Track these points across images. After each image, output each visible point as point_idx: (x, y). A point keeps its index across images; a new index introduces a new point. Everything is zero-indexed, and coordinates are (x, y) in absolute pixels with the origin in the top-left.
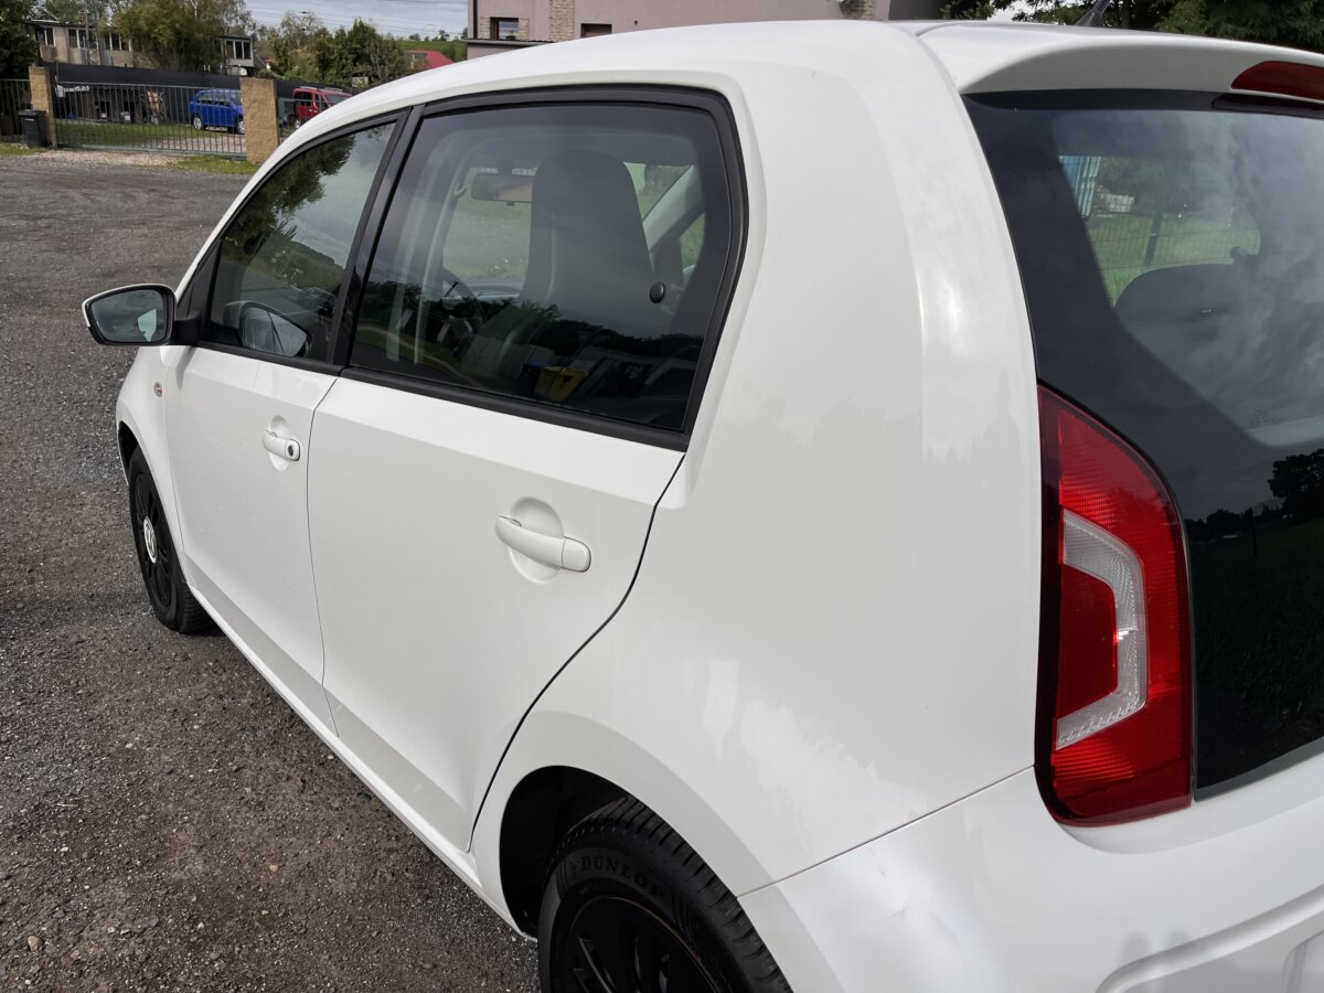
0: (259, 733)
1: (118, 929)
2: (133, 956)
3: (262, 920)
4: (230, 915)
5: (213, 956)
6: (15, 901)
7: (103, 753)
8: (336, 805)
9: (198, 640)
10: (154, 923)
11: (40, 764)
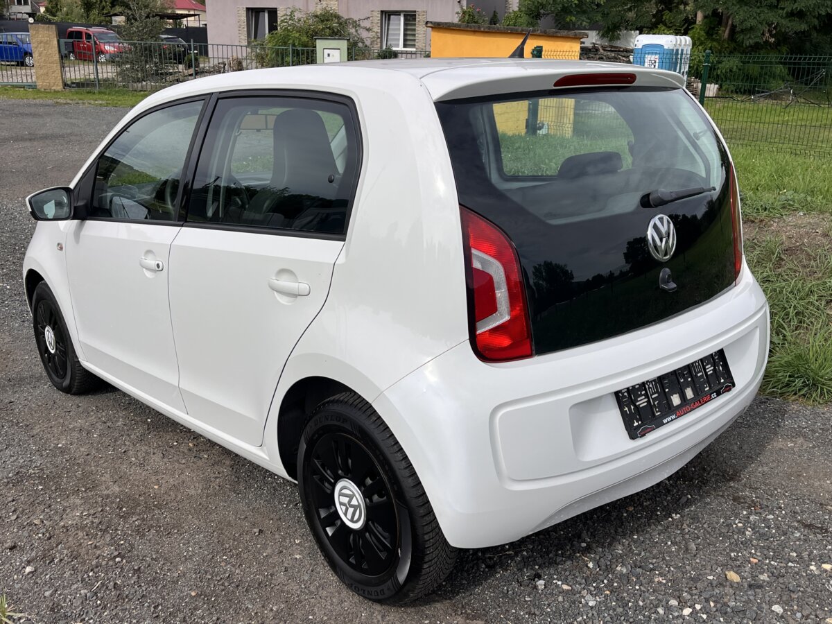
0: (132, 436)
1: (82, 513)
2: (92, 522)
3: (155, 506)
4: (139, 505)
5: (134, 519)
6: (21, 509)
7: (46, 449)
8: (183, 462)
9: (82, 398)
10: (100, 509)
11: (11, 456)
